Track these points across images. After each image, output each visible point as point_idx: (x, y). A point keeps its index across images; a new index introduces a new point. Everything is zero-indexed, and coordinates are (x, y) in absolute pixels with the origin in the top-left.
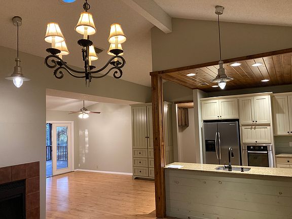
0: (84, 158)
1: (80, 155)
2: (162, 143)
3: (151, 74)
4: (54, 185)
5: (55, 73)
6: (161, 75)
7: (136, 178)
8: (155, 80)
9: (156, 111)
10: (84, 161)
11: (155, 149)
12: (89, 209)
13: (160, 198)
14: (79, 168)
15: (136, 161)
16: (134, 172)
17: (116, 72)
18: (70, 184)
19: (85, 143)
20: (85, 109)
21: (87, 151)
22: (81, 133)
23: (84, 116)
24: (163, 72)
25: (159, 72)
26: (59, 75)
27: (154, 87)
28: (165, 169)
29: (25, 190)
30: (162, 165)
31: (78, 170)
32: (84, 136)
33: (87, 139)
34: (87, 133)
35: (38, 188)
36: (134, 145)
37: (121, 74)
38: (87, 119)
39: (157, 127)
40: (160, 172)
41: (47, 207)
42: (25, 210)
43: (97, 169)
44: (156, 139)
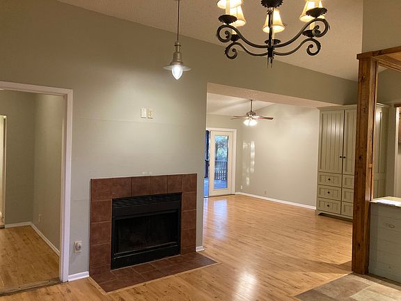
0: (248, 179)
1: (243, 174)
2: (369, 165)
3: (359, 56)
4: (211, 207)
5: (226, 52)
6: (376, 58)
7: (321, 214)
8: (366, 66)
9: (363, 114)
10: (248, 183)
11: (356, 173)
12: (255, 243)
13: (359, 245)
14: (241, 191)
15: (322, 190)
16: (319, 205)
17: (311, 46)
18: (229, 210)
19: (250, 160)
20: (253, 113)
21: (252, 170)
22: (245, 145)
23: (250, 123)
24: (380, 53)
25: (374, 53)
26: (231, 54)
27: (363, 78)
28: (370, 204)
29: (181, 206)
30: (367, 198)
31: (239, 193)
32: (249, 150)
33: (253, 154)
34: (253, 146)
35: (195, 206)
36: (320, 166)
37: (319, 49)
38: (254, 126)
39: (362, 139)
40: (363, 207)
41: (204, 231)
42: (180, 229)
43: (265, 194)
44: (360, 158)
